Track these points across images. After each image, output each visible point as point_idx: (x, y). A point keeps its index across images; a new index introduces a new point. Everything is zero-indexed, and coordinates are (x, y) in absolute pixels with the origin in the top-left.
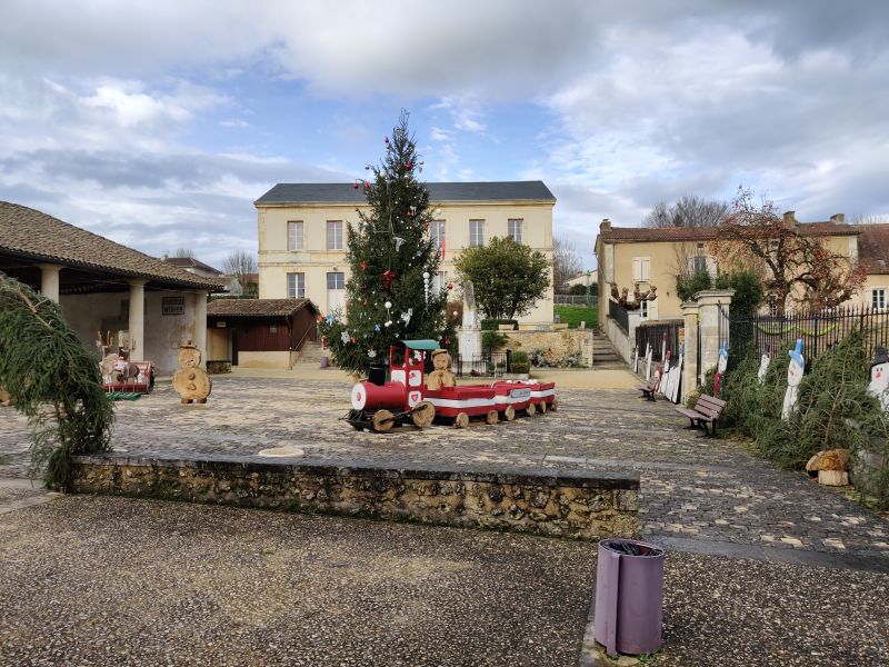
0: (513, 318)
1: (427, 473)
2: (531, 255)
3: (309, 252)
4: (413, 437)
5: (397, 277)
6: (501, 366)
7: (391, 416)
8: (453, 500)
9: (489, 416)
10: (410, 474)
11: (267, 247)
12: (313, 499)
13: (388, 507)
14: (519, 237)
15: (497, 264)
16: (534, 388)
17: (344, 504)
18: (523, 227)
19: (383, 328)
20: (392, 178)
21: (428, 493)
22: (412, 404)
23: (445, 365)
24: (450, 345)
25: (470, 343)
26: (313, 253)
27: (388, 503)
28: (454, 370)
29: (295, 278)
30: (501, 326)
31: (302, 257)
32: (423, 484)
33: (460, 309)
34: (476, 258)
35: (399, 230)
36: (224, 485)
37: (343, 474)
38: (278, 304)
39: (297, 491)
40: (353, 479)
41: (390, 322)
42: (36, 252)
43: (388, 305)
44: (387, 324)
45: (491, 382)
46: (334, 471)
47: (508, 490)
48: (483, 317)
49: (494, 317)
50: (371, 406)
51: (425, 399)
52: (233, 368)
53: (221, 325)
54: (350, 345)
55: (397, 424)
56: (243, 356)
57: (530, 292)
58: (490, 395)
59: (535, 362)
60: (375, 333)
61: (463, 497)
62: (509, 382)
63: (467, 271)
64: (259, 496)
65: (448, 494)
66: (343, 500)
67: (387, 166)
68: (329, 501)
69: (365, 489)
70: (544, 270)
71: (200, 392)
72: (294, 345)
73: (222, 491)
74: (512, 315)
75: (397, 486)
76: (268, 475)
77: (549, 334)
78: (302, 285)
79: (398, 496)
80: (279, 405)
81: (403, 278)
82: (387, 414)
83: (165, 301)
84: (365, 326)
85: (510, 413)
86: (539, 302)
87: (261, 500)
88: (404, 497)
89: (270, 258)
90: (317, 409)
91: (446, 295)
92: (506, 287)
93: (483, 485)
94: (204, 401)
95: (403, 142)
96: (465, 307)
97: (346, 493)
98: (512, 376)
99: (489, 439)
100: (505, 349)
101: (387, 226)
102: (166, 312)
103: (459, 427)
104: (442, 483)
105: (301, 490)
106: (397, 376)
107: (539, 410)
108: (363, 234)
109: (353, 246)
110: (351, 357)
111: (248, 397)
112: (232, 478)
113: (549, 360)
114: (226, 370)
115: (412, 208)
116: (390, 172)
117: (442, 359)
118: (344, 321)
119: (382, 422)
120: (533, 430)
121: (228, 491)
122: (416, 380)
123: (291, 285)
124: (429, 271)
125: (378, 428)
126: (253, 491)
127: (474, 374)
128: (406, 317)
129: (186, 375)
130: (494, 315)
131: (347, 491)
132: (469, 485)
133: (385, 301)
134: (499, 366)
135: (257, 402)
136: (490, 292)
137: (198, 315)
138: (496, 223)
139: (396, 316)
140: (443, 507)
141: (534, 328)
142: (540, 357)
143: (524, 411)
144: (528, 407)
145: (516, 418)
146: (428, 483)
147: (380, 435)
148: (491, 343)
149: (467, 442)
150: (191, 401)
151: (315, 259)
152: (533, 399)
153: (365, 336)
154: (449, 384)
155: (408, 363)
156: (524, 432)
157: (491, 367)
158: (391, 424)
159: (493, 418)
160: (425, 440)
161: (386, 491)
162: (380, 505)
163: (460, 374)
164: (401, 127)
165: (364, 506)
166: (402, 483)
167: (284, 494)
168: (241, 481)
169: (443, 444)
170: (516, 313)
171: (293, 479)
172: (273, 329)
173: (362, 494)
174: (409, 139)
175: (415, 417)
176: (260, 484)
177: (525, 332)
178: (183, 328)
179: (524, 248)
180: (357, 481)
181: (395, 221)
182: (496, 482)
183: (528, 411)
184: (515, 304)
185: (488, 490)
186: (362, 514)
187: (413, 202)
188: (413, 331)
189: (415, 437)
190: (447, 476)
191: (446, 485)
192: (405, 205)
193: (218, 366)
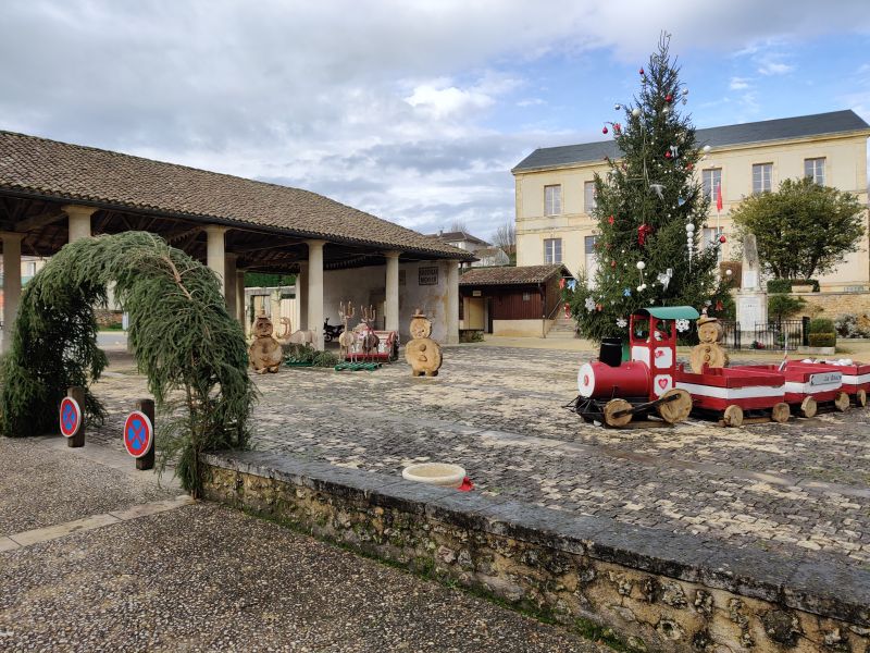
0: (813, 277)
1: (636, 557)
2: (838, 198)
3: (566, 216)
4: (658, 437)
5: (653, 232)
6: (796, 336)
7: (629, 407)
8: (687, 618)
9: (775, 410)
10: (604, 552)
11: (524, 214)
12: (453, 563)
13: (567, 602)
14: (820, 179)
15: (789, 213)
16: (846, 370)
17: (498, 582)
18: (824, 167)
19: (634, 293)
20: (647, 116)
21: (637, 594)
22: (659, 391)
23: (714, 337)
24: (723, 310)
25: (751, 309)
26: (569, 217)
27: (566, 595)
28: (731, 341)
29: (553, 245)
30: (794, 288)
31: (561, 222)
32: (630, 575)
33: (737, 269)
34: (761, 206)
35: (655, 176)
36: (344, 519)
37: (496, 531)
38: (532, 271)
39: (432, 545)
40: (511, 542)
41: (644, 286)
42: (301, 229)
43: (641, 265)
44: (639, 289)
45: (780, 359)
46: (482, 525)
47: (809, 626)
48: (771, 277)
49: (785, 276)
50: (603, 392)
51: (679, 385)
52: (486, 337)
53: (477, 293)
54: (596, 313)
55: (639, 417)
56: (498, 324)
57: (836, 244)
58: (777, 381)
59: (843, 332)
60: (625, 298)
61: (708, 617)
62: (807, 361)
63: (749, 223)
64: (384, 542)
65: (677, 606)
66: (495, 574)
67: (642, 102)
68: (476, 570)
69: (530, 564)
70: (857, 216)
71: (431, 364)
72: (548, 313)
73: (342, 527)
74: (811, 273)
75: (582, 569)
76: (395, 513)
77: (864, 296)
78: (558, 251)
79: (584, 586)
80: (510, 382)
81: (660, 233)
82: (624, 405)
83: (421, 272)
84: (613, 291)
85: (808, 406)
86: (848, 255)
87: (386, 550)
88: (594, 592)
89: (526, 225)
90: (551, 387)
91: (716, 250)
92: (803, 239)
93: (753, 603)
94: (435, 373)
95: (663, 70)
96: (745, 265)
97: (500, 564)
98: (810, 350)
99: (774, 449)
100: (801, 315)
101: (640, 172)
102: (423, 282)
103: (728, 425)
104: (664, 581)
105: (437, 545)
106: (640, 353)
107: (855, 402)
108: (612, 184)
109: (600, 199)
110: (598, 327)
111: (484, 369)
112: (352, 510)
113: (865, 329)
114: (479, 339)
115: (672, 148)
116: (646, 108)
117: (709, 329)
118: (592, 285)
119: (617, 415)
120: (847, 435)
121: (348, 529)
122: (665, 361)
123: (549, 252)
124: (695, 222)
125: (610, 422)
126: (377, 533)
127: (756, 346)
128: (665, 279)
129: (417, 346)
130: (785, 274)
131: (502, 560)
132: (721, 598)
133: (637, 261)
134: (792, 336)
135: (489, 376)
136: (781, 246)
137: (450, 285)
138: (787, 165)
139: (652, 278)
140: (667, 627)
141: (841, 290)
142: (851, 326)
143: (833, 403)
144: (838, 398)
145: (818, 413)
146: (639, 576)
147: (614, 432)
148: (780, 309)
149: (738, 453)
150: (422, 374)
151: (572, 223)
152: (846, 387)
153: (613, 303)
154: (718, 362)
155: (653, 339)
156: (833, 438)
157: (780, 337)
158: (629, 417)
159: (783, 413)
160: (675, 445)
161: (562, 574)
162: (553, 596)
163: (737, 347)
164: (659, 54)
165: (528, 592)
166: (591, 566)
167: (414, 546)
168: (362, 517)
169: (701, 453)
170: (816, 271)
171: (426, 527)
172: (526, 297)
173: (526, 571)
174: (670, 67)
175: (663, 409)
176: (386, 525)
177: (828, 294)
178: (437, 297)
179: (829, 190)
180: (516, 548)
181: (650, 166)
182: (781, 603)
183: (838, 403)
184: (814, 261)
185: (762, 615)
186: (524, 605)
187: (674, 141)
188: (673, 295)
189: (662, 440)
190: (676, 570)
191: (674, 588)
192: (664, 145)
193: (470, 335)
